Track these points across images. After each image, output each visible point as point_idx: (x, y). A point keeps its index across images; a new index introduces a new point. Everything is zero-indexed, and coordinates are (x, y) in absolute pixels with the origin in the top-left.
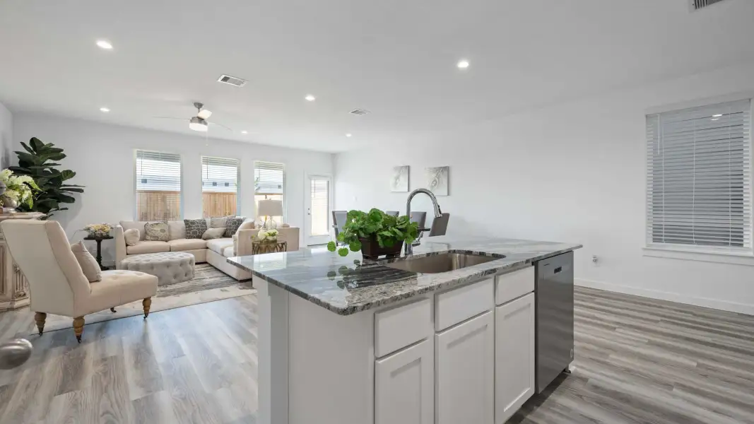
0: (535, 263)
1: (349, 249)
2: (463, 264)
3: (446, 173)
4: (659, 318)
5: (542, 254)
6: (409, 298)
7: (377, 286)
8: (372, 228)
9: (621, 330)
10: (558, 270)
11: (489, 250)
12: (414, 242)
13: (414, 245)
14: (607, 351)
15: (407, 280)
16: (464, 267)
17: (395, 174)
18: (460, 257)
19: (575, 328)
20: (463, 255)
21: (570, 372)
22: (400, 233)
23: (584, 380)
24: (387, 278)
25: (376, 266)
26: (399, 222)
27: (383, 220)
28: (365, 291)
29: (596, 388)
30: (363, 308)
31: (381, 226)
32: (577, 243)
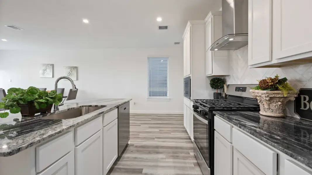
0: (118, 107)
1: (10, 112)
2: (88, 112)
3: (76, 70)
4: (150, 119)
5: (120, 103)
6: (61, 133)
7: (36, 132)
8: (30, 98)
9: (142, 125)
10: (125, 109)
11: (99, 104)
12: (60, 104)
13: (59, 106)
14: (139, 133)
15: (57, 124)
16: (88, 113)
17: (44, 68)
18: (86, 109)
19: (130, 128)
20: (87, 108)
21: (128, 144)
22: (50, 100)
23: (133, 145)
24: (45, 125)
25: (34, 120)
26: (50, 94)
27: (38, 93)
28: (28, 136)
29: (136, 147)
30: (27, 147)
31: (37, 97)
32: (131, 99)
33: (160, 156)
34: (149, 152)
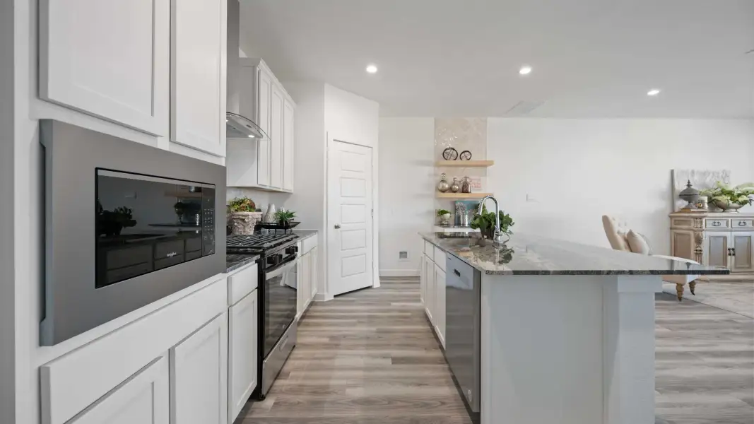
33: (358, 393)
34: (389, 403)
